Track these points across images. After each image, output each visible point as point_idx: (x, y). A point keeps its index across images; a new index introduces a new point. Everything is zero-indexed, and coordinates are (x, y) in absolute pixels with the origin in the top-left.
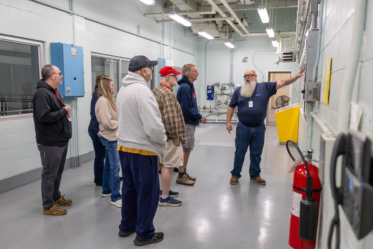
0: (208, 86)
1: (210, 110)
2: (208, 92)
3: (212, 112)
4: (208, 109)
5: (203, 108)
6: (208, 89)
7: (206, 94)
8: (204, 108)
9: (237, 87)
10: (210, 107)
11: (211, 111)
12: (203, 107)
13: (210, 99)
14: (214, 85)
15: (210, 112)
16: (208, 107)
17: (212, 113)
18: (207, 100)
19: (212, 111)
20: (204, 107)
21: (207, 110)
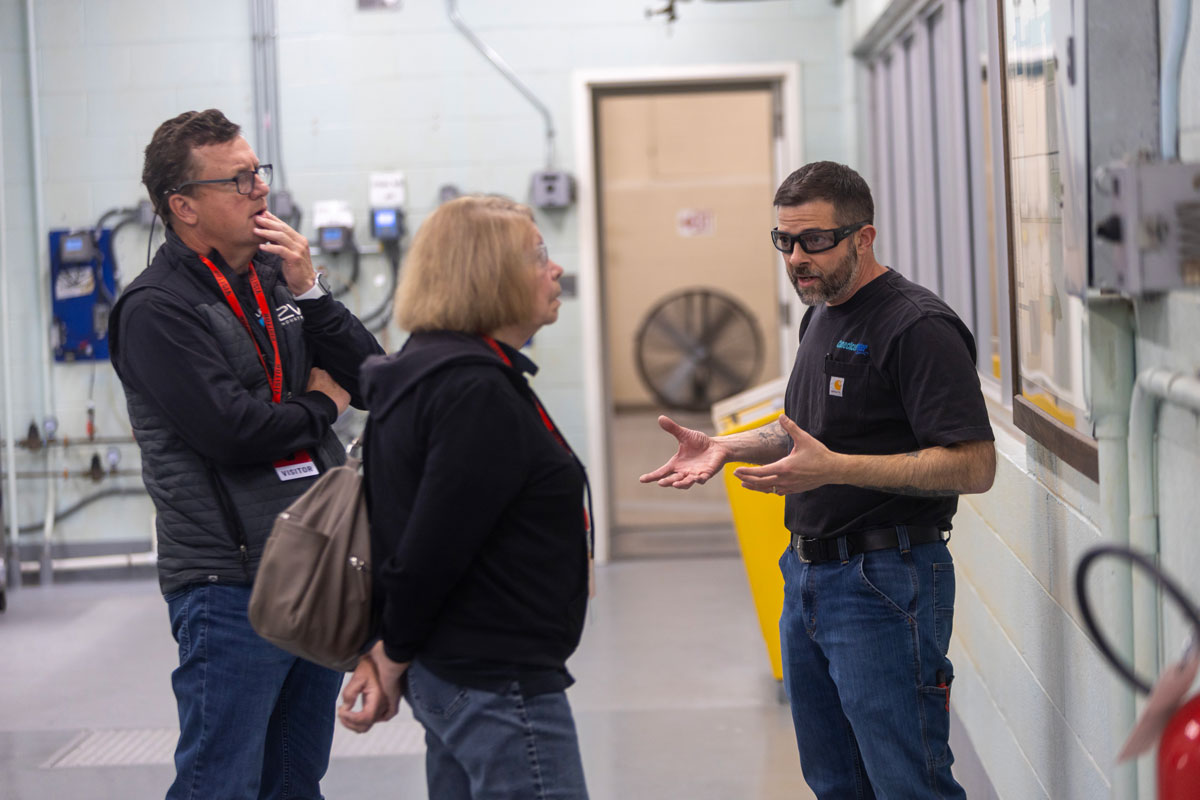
0: (56, 239)
1: (86, 453)
2: (63, 292)
3: (114, 472)
4: (67, 443)
5: (22, 444)
6: (59, 265)
7: (46, 314)
8: (34, 440)
9: (322, 230)
10: (91, 429)
11: (96, 461)
12: (22, 433)
13: (80, 357)
14: (111, 223)
15: (95, 470)
16: (70, 425)
17: (107, 483)
18: (60, 370)
19: (105, 465)
20: (33, 430)
21: (58, 460)
